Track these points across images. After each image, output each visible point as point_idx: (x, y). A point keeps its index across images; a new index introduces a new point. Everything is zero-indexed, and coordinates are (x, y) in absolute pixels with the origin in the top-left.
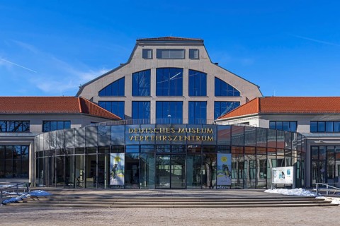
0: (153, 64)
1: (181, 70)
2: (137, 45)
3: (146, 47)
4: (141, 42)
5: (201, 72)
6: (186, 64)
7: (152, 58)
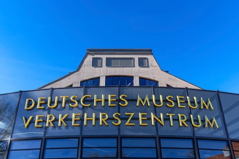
0: (103, 72)
1: (132, 77)
2: (87, 54)
3: (96, 56)
4: (91, 51)
5: (152, 80)
6: (136, 72)
7: (101, 66)
